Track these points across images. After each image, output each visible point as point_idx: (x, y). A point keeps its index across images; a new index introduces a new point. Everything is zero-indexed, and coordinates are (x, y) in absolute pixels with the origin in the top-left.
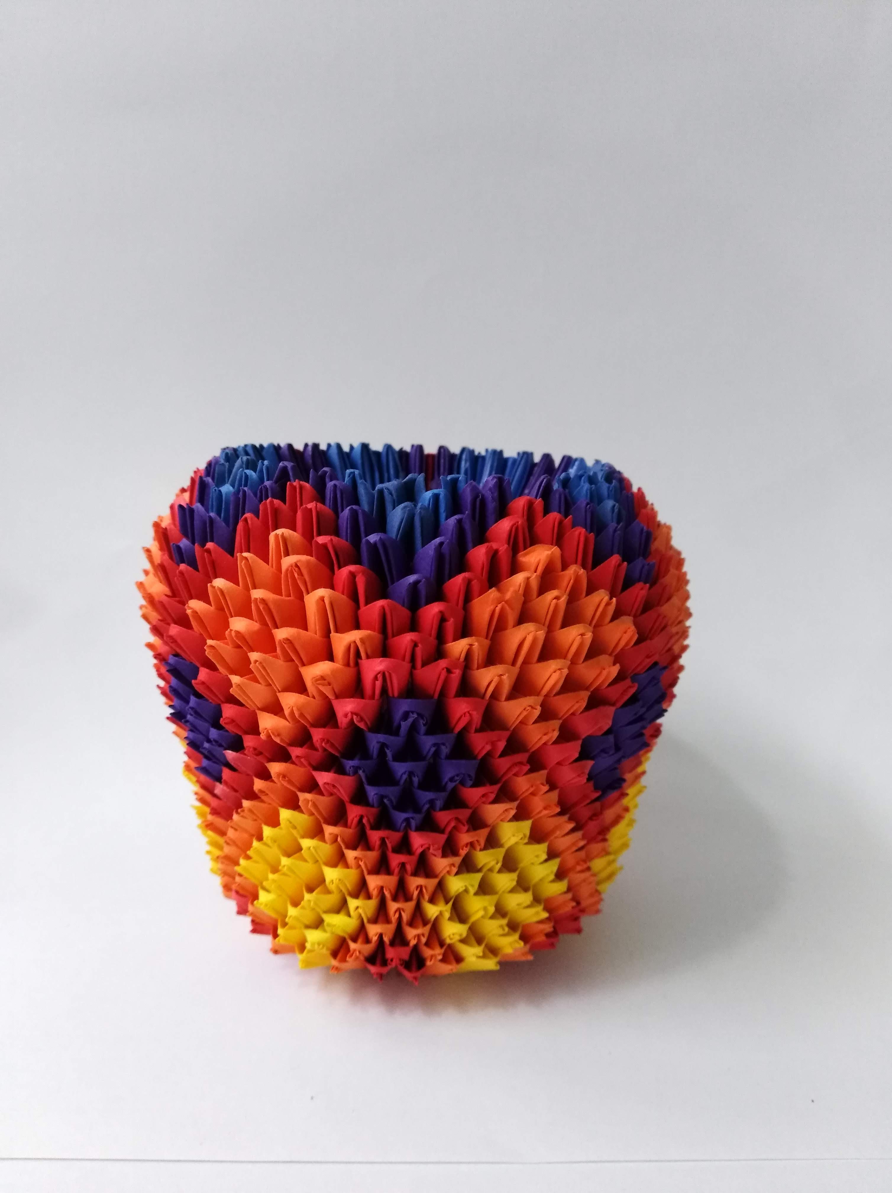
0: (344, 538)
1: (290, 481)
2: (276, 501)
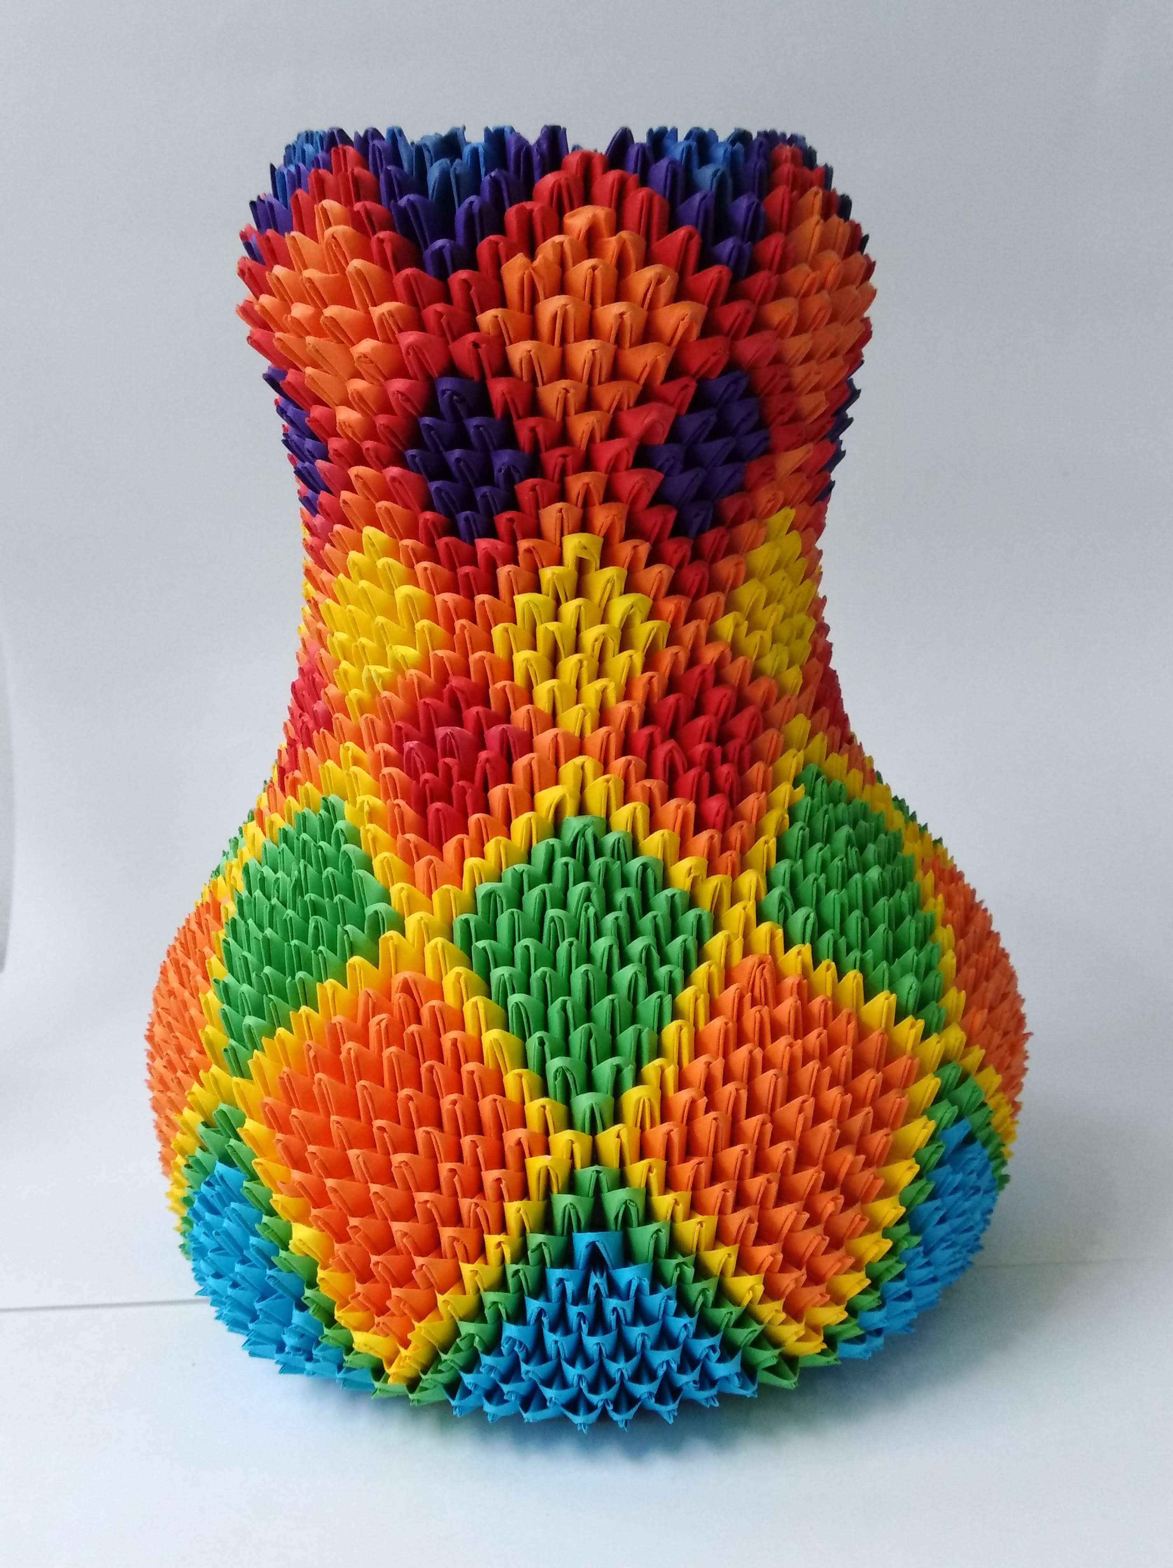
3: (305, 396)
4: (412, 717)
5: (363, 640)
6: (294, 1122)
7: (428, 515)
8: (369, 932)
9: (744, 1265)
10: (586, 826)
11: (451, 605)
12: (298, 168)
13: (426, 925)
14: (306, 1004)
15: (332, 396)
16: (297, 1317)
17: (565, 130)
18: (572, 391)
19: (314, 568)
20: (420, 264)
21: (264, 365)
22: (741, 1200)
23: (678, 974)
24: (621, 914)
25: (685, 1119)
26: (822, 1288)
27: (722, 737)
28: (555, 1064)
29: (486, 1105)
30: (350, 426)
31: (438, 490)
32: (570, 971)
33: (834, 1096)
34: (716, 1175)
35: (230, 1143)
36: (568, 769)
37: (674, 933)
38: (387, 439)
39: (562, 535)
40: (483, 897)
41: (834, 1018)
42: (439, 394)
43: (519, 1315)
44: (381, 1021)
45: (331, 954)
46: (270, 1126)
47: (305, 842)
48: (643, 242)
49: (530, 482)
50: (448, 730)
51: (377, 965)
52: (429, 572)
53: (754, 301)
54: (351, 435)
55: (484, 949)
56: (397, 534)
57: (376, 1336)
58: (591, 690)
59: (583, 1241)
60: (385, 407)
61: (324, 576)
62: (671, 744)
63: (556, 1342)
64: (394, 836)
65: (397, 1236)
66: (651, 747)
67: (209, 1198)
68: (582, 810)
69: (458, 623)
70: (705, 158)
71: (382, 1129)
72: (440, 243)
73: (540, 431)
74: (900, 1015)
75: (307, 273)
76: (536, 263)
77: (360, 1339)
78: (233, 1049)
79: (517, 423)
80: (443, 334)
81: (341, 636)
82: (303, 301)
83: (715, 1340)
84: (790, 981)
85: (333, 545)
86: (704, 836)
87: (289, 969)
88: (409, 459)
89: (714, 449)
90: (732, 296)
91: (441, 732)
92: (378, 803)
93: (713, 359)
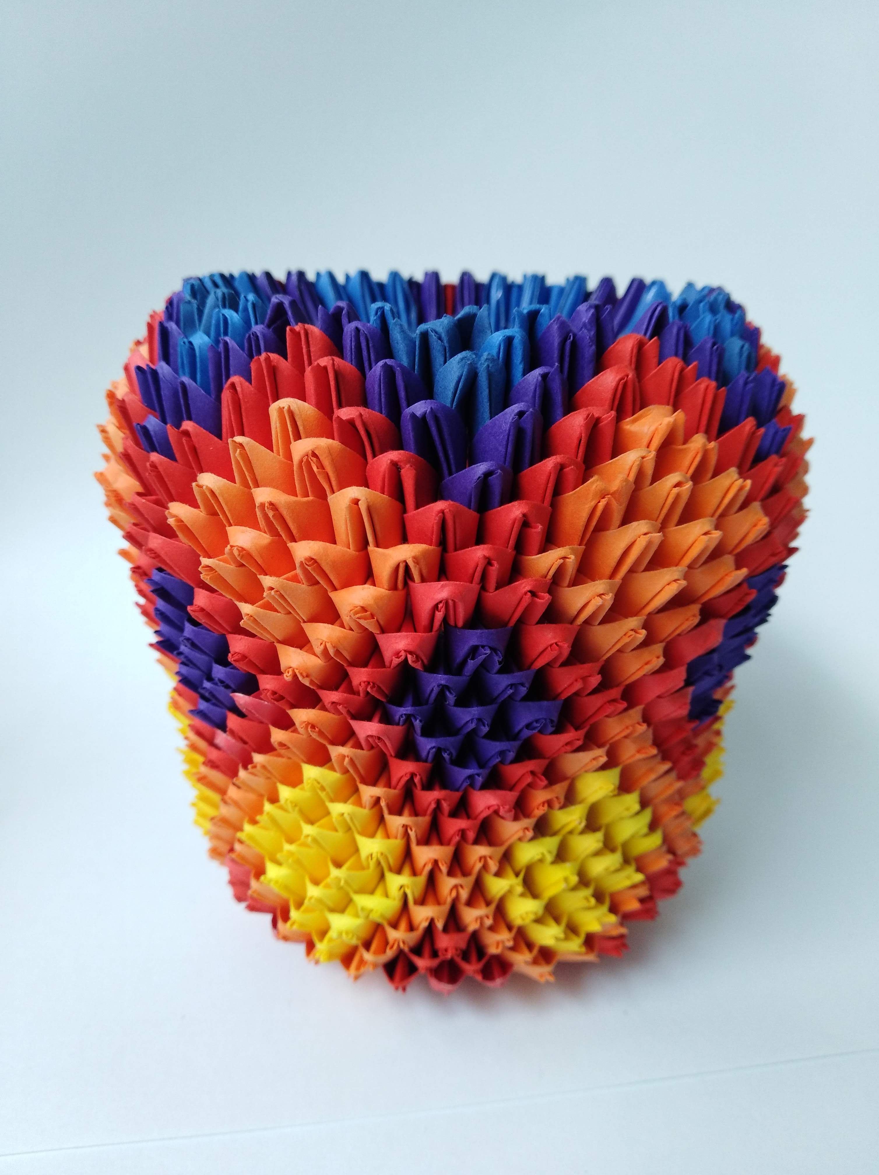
0: (377, 408)
1: (290, 325)
2: (274, 356)
15: (276, 635)
30: (304, 670)
60: (371, 658)
88: (397, 717)
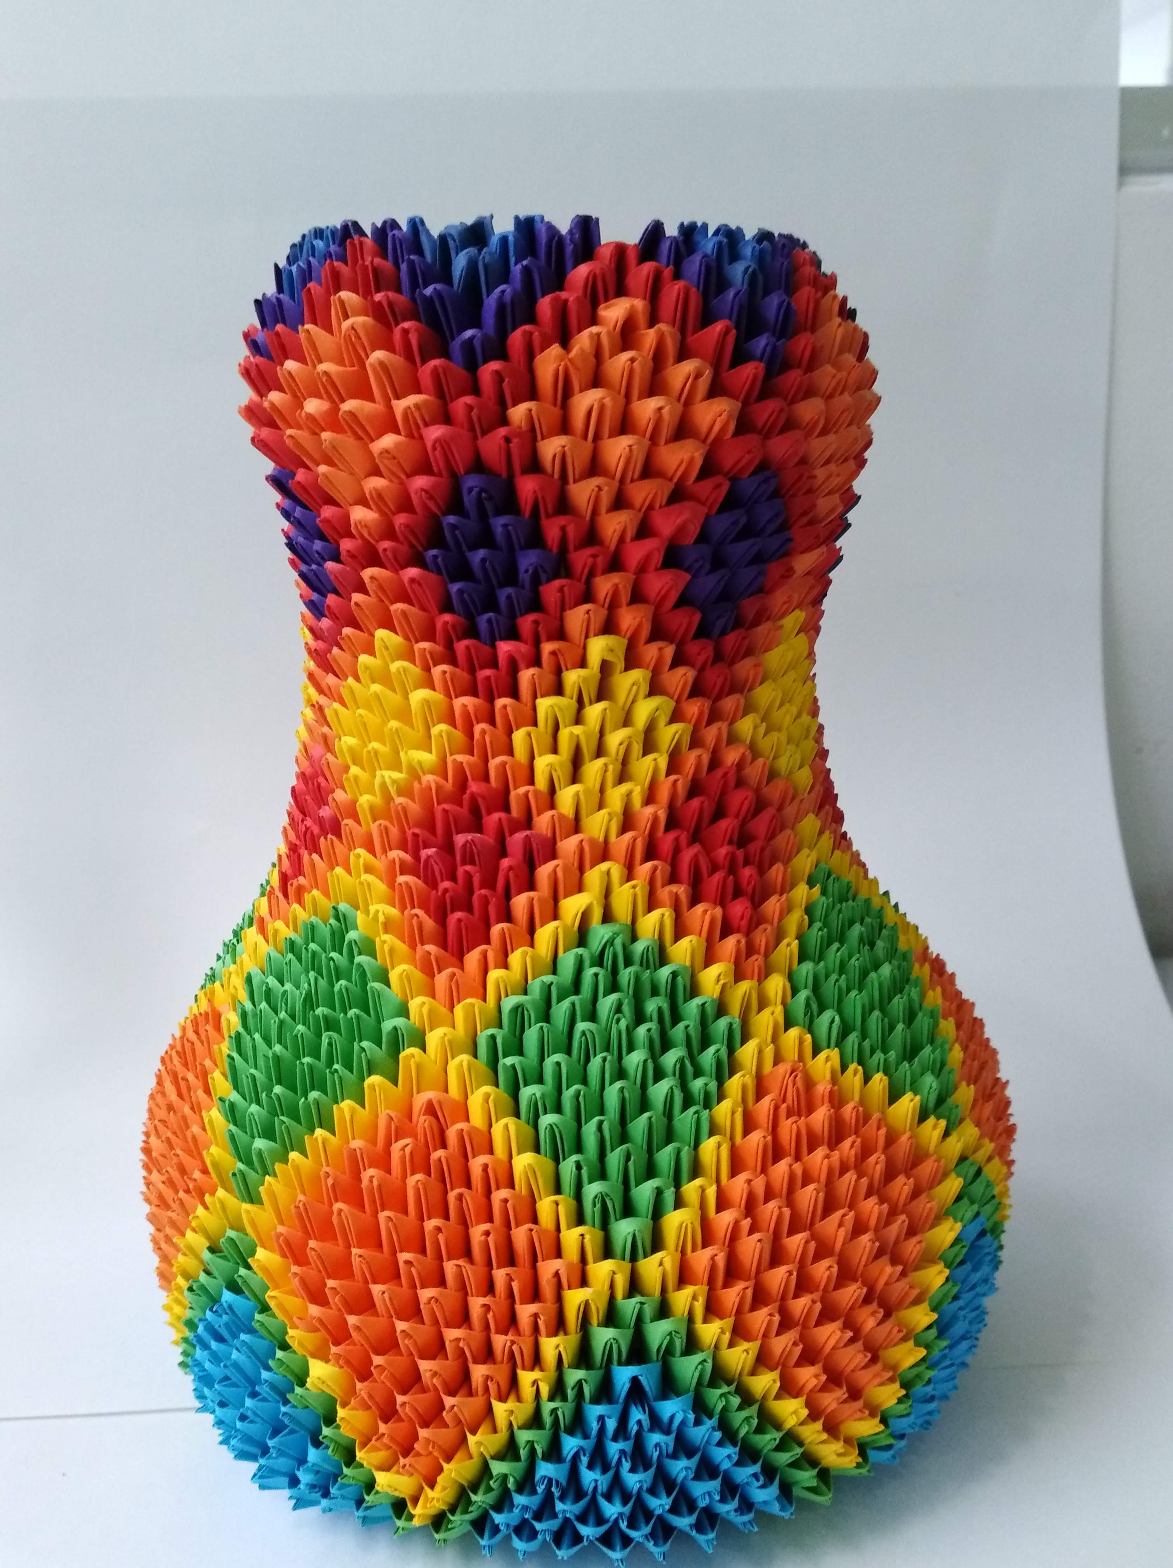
0: (405, 294)
2: (337, 264)
3: (315, 496)
4: (429, 823)
5: (375, 745)
6: (312, 1255)
7: (447, 617)
8: (388, 1049)
9: (788, 1389)
10: (616, 934)
11: (471, 709)
12: (309, 264)
13: (450, 1042)
14: (321, 1127)
15: (346, 496)
16: (313, 1454)
17: (597, 220)
18: (606, 488)
19: (319, 672)
20: (446, 354)
21: (268, 466)
22: (786, 1324)
23: (713, 1086)
24: (653, 1025)
25: (728, 1239)
26: (860, 1404)
27: (743, 839)
28: (592, 1190)
29: (520, 1235)
30: (366, 526)
31: (460, 592)
32: (603, 1088)
33: (872, 1208)
34: (759, 1298)
35: (240, 1273)
36: (594, 876)
37: (705, 1044)
38: (406, 538)
39: (587, 637)
40: (511, 1011)
41: (864, 1125)
42: (465, 492)
43: (554, 1452)
44: (406, 1146)
45: (347, 1072)
46: (284, 1255)
47: (314, 953)
48: (679, 335)
49: (557, 583)
50: (469, 837)
51: (395, 1083)
52: (448, 675)
53: (785, 399)
54: (366, 535)
55: (513, 1067)
56: (411, 637)
57: (398, 1476)
58: (616, 796)
59: (623, 1375)
60: (405, 505)
61: (330, 679)
62: (696, 848)
63: (596, 1481)
64: (413, 947)
65: (426, 1377)
66: (677, 851)
67: (216, 1327)
68: (607, 917)
69: (478, 728)
70: (735, 257)
71: (408, 1263)
72: (469, 333)
73: (571, 530)
74: (923, 1117)
75: (322, 367)
76: (573, 354)
77: (382, 1479)
78: (242, 1173)
79: (545, 523)
80: (472, 428)
81: (348, 741)
82: (318, 396)
83: (756, 1468)
84: (823, 1087)
85: (341, 649)
86: (731, 942)
87: (301, 1090)
88: (429, 560)
89: (740, 550)
90: (765, 394)
91: (460, 839)
92: (394, 912)
93: (748, 457)
